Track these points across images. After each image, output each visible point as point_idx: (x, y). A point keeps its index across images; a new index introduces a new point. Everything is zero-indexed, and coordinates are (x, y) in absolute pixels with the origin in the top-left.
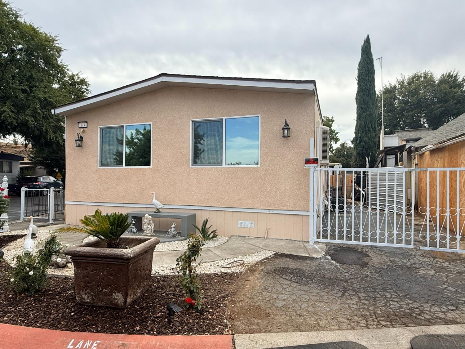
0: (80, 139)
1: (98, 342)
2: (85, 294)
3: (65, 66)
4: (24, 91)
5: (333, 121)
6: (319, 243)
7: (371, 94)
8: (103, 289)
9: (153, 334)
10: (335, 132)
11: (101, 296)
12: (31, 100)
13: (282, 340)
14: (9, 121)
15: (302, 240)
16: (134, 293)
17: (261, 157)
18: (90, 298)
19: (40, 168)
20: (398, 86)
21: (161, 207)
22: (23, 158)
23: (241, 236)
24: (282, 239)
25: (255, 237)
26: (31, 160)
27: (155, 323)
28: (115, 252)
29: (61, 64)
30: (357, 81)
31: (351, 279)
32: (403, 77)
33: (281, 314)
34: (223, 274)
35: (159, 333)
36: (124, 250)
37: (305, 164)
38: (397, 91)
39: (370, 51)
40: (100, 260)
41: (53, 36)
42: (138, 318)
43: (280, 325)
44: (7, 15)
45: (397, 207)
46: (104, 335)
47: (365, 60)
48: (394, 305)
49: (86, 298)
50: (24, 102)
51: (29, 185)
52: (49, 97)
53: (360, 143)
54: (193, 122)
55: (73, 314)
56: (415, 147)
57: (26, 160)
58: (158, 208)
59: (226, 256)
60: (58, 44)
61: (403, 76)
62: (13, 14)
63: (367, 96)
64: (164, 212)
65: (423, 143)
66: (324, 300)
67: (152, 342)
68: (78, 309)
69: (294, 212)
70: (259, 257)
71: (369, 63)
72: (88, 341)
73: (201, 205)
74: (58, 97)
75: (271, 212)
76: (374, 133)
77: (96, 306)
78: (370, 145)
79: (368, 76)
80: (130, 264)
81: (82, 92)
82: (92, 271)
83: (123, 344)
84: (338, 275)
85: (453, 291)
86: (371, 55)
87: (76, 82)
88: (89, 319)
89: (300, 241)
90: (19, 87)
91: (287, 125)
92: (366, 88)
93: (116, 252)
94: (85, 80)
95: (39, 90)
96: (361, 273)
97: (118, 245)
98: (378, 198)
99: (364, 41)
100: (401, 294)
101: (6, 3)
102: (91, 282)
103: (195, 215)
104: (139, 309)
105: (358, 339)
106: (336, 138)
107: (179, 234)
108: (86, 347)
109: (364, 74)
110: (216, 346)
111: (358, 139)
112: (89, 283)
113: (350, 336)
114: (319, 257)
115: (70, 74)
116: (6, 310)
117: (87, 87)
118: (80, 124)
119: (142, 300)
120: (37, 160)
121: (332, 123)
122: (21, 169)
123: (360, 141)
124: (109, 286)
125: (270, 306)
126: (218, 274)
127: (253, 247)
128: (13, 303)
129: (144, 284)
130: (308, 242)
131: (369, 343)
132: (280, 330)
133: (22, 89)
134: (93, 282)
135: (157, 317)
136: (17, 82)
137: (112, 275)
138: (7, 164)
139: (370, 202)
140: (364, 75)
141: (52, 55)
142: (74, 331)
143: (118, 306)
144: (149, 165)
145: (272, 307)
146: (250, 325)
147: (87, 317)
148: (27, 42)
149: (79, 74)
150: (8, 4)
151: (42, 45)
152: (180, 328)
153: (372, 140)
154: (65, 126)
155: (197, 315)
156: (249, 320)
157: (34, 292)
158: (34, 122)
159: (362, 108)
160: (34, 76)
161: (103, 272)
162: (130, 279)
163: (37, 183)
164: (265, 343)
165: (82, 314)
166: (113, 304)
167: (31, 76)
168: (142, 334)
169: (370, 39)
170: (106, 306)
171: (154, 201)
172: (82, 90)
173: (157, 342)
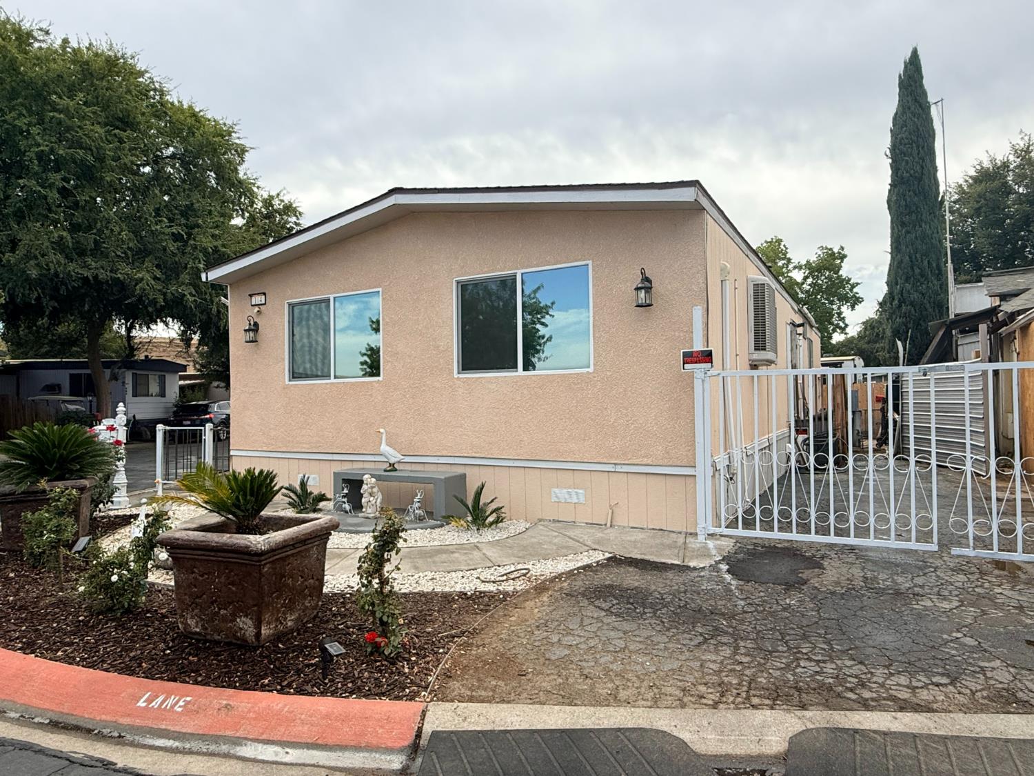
0: (252, 327)
1: (188, 699)
2: (192, 617)
3: (252, 181)
4: (176, 237)
5: (845, 256)
6: (723, 538)
7: (927, 187)
8: (220, 609)
9: (288, 693)
10: (852, 282)
11: (217, 622)
12: (190, 253)
13: (516, 718)
14: (151, 297)
15: (685, 530)
16: (277, 620)
17: (594, 351)
18: (200, 625)
19: (218, 387)
20: (1014, 161)
21: (397, 460)
22: (184, 368)
23: (558, 521)
24: (642, 529)
25: (587, 523)
26: (201, 371)
27: (299, 675)
28: (236, 541)
29: (245, 177)
30: (890, 161)
31: (747, 612)
32: (1027, 138)
33: (549, 672)
34: (477, 593)
35: (300, 691)
36: (251, 537)
37: (684, 364)
38: (1011, 173)
39: (922, 86)
40: (212, 554)
41: (229, 122)
42: (274, 665)
43: (537, 692)
44: (144, 92)
45: (972, 458)
46: (200, 689)
47: (909, 108)
48: (807, 668)
49: (194, 625)
50: (177, 259)
51: (195, 420)
52: (224, 246)
53: (900, 306)
54: (458, 283)
55: (168, 651)
56: (1007, 312)
57: (191, 371)
58: (392, 462)
59: (504, 560)
60: (239, 138)
61: (1026, 135)
62: (155, 90)
63: (915, 193)
64: (404, 471)
65: (1027, 302)
66: (654, 651)
67: (277, 705)
68: (179, 644)
69: (667, 468)
70: (570, 564)
71: (919, 114)
72: (173, 697)
73: (477, 455)
74: (239, 243)
75: (619, 469)
76: (935, 282)
77: (210, 641)
78: (926, 310)
79: (918, 147)
80: (263, 563)
81: (288, 229)
82: (202, 576)
83: (226, 706)
84: (720, 603)
85: (969, 646)
86: (925, 94)
87: (276, 211)
88: (190, 663)
89: (680, 533)
90: (167, 230)
91: (646, 279)
92: (911, 176)
93: (238, 541)
94: (294, 206)
95: (204, 233)
96: (777, 600)
97: (254, 529)
98: (933, 438)
99: (905, 62)
100: (839, 647)
101: (143, 69)
102: (202, 596)
103: (463, 477)
104: (284, 649)
105: (676, 726)
106: (852, 297)
107: (430, 514)
108: (167, 706)
109: (906, 141)
110: (387, 720)
111: (896, 297)
112: (197, 597)
113: (663, 720)
114: (702, 566)
115: (266, 196)
116: (68, 640)
117: (298, 219)
118: (253, 298)
119: (295, 634)
120: (211, 370)
121: (842, 262)
122: (182, 388)
123: (901, 302)
124: (230, 603)
125: (536, 657)
126: (466, 594)
127: (571, 543)
128: (81, 629)
129: (303, 604)
130: (696, 534)
131: (697, 736)
132: (531, 701)
133: (173, 234)
134: (205, 596)
135: (308, 666)
136: (165, 219)
137: (233, 584)
138: (155, 380)
139: (912, 447)
140: (905, 144)
141: (229, 161)
142: (157, 679)
143: (247, 641)
144: (378, 375)
145: (538, 659)
146: (478, 688)
147: (191, 658)
148: (184, 140)
149: (282, 194)
150: (146, 72)
151: (209, 143)
152: (340, 685)
153: (930, 298)
154: (228, 302)
155: (383, 665)
156: (479, 680)
157: (122, 614)
158: (194, 296)
159: (903, 224)
160: (196, 206)
161: (219, 577)
162: (266, 592)
163: (208, 416)
164: (482, 720)
165: (183, 651)
166: (238, 639)
167: (190, 207)
168: (269, 691)
169: (920, 57)
170: (226, 640)
171: (384, 448)
172: (288, 226)
173: (285, 705)
